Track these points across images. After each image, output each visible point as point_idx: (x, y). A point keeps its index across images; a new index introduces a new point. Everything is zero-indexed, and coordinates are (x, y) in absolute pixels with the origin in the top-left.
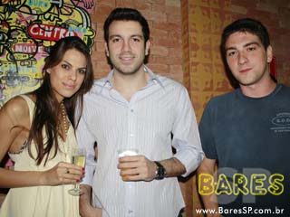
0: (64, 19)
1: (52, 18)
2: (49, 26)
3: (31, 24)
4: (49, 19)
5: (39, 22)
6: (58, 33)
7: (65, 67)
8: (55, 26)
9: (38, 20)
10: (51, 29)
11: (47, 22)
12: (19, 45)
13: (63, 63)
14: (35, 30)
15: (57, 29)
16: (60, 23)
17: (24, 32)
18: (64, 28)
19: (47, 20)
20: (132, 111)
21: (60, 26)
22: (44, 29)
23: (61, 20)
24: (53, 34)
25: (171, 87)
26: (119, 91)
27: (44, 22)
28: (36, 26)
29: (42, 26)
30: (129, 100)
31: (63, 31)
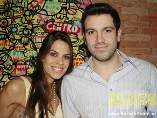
0: (70, 17)
1: (62, 17)
2: (60, 23)
3: (47, 22)
4: (60, 18)
5: (52, 20)
6: (66, 27)
7: (53, 55)
8: (64, 23)
9: (52, 19)
10: (61, 25)
11: (58, 20)
12: (39, 37)
13: (51, 52)
14: (50, 26)
15: (65, 25)
16: (68, 20)
17: (42, 28)
18: (71, 24)
19: (58, 18)
20: (111, 90)
21: (68, 23)
22: (56, 25)
23: (68, 18)
24: (62, 28)
25: (142, 66)
26: (98, 73)
27: (56, 20)
28: (51, 23)
29: (55, 23)
30: (107, 80)
31: (70, 26)
